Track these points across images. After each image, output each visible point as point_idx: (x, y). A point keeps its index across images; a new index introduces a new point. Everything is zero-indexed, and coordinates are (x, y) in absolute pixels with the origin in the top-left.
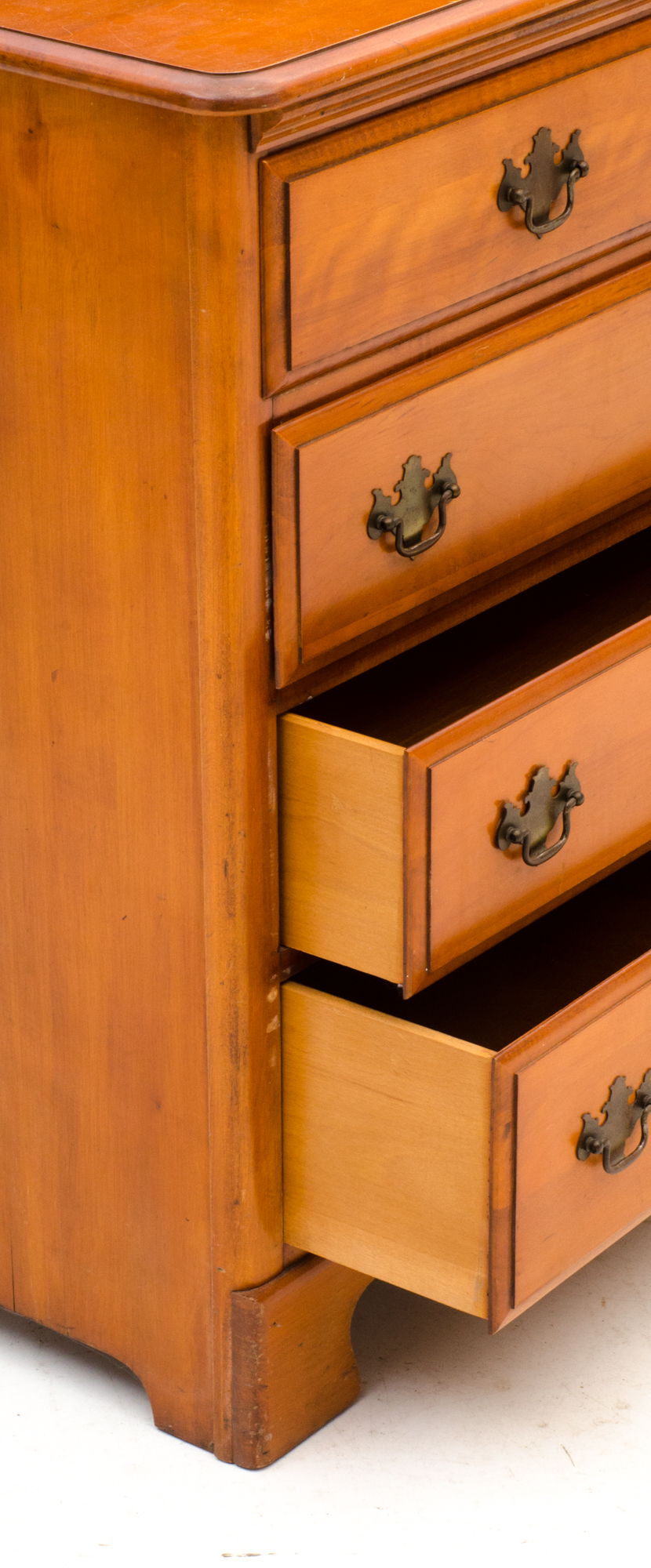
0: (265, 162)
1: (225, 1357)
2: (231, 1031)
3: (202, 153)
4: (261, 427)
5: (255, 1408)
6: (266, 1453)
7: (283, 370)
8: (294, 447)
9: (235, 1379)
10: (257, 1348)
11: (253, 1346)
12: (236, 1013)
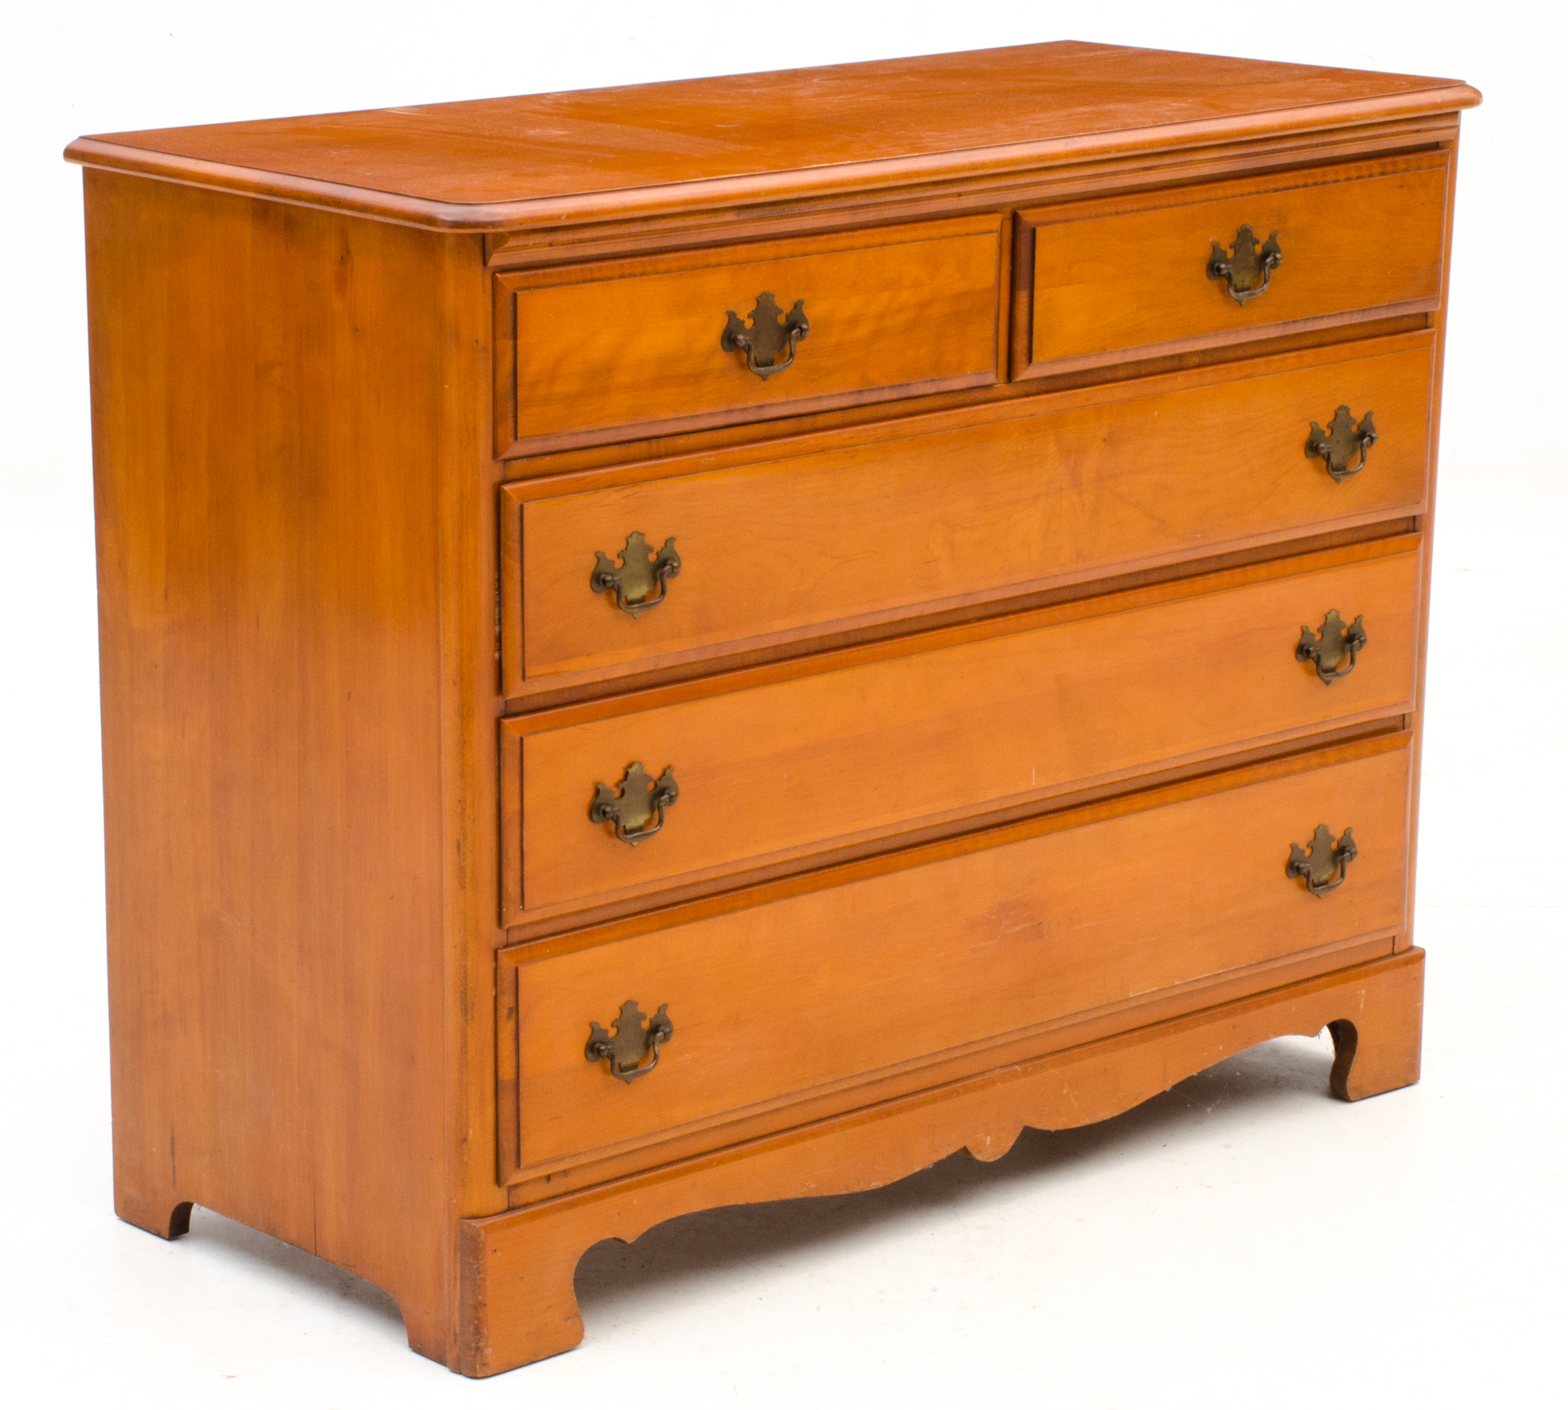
0: (498, 275)
1: (455, 1278)
2: (461, 989)
3: (449, 264)
4: (494, 485)
5: (476, 1322)
6: (485, 1365)
7: (511, 440)
8: (519, 503)
9: (462, 1297)
10: (478, 1269)
11: (475, 1267)
12: (465, 972)
